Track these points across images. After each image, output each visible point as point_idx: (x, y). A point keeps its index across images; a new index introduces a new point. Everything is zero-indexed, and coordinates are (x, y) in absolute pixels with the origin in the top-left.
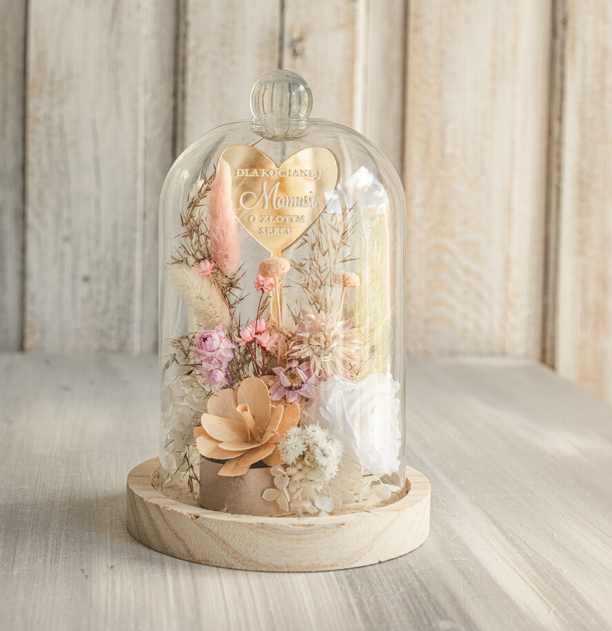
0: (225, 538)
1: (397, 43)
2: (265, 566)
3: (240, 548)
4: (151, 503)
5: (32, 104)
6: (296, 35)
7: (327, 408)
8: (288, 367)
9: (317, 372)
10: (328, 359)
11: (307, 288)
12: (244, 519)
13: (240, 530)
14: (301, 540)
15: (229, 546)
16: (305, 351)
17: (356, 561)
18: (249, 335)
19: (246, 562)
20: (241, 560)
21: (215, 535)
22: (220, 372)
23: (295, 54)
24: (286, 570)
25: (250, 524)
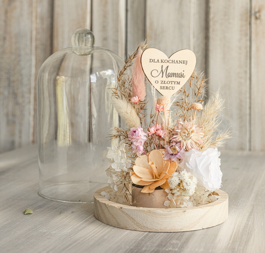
0: (133, 217)
2: (151, 229)
3: (140, 222)
4: (102, 203)
12: (141, 208)
13: (140, 214)
14: (167, 218)
15: (135, 220)
17: (192, 228)
19: (142, 227)
20: (140, 227)
21: (129, 216)
24: (160, 231)
25: (144, 211)
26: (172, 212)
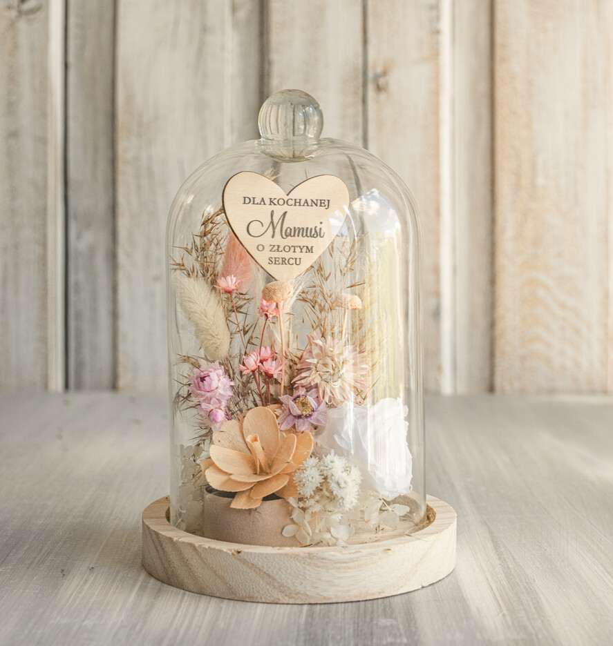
0: (270, 572)
1: (485, 74)
2: (313, 598)
3: (286, 581)
5: (122, 145)
6: (379, 70)
13: (286, 563)
14: (349, 568)
15: (275, 580)
17: (402, 587)
19: (293, 595)
20: (287, 594)
21: (260, 570)
23: (379, 89)
24: (334, 601)
25: (296, 555)
26: (360, 554)
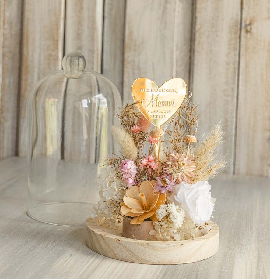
0: (131, 249)
2: (148, 262)
3: (138, 254)
4: (98, 234)
7: (178, 196)
8: (162, 177)
9: (175, 180)
10: (180, 174)
11: (172, 143)
12: (139, 241)
13: (138, 246)
14: (165, 251)
15: (133, 253)
16: (169, 170)
17: (188, 260)
18: (145, 163)
19: (140, 260)
20: (138, 259)
21: (127, 248)
22: (131, 179)
25: (142, 244)
26: (169, 245)
